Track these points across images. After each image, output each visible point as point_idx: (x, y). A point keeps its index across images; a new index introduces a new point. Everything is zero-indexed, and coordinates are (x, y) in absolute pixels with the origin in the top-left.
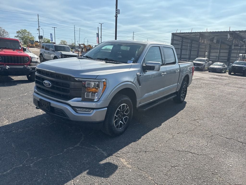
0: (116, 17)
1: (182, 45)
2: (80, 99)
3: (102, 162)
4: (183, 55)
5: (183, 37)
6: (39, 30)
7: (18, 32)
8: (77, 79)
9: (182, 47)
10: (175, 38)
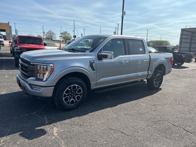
0: (123, 17)
1: (191, 40)
2: (34, 78)
3: (37, 128)
4: (192, 48)
5: (192, 32)
6: (74, 31)
7: (61, 34)
8: (32, 63)
9: (191, 41)
10: (185, 33)
